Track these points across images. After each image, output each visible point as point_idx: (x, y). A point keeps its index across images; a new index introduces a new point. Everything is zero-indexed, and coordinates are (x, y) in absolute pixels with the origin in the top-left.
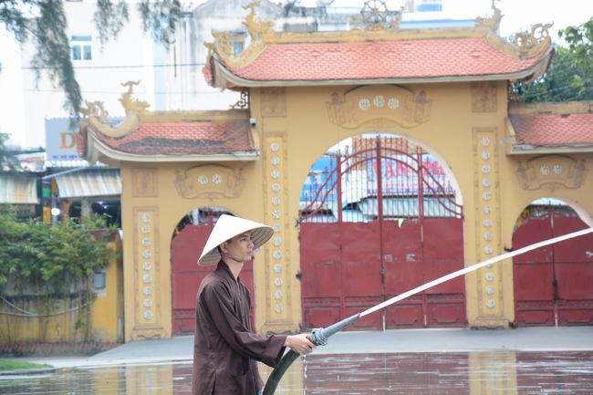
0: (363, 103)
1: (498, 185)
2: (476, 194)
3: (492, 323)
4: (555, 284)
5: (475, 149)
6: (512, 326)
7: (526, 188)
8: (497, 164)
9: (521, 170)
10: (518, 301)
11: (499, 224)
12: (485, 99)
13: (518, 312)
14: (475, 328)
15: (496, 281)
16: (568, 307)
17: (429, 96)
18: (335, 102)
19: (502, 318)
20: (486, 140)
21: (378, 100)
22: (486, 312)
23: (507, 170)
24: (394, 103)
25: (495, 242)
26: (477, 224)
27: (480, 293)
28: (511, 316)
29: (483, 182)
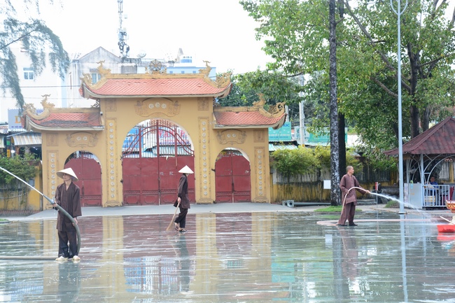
0: (151, 106)
1: (209, 142)
2: (200, 146)
3: (206, 201)
4: (233, 184)
5: (199, 126)
6: (214, 202)
7: (221, 143)
8: (209, 133)
9: (219, 136)
10: (217, 192)
11: (210, 159)
12: (203, 105)
13: (217, 197)
14: (199, 204)
15: (208, 183)
16: (238, 194)
17: (179, 103)
18: (138, 105)
19: (210, 199)
20: (204, 122)
21: (157, 104)
22: (203, 196)
23: (213, 136)
24: (164, 106)
25: (208, 167)
26: (200, 159)
27: (201, 188)
28: (214, 198)
29: (203, 141)
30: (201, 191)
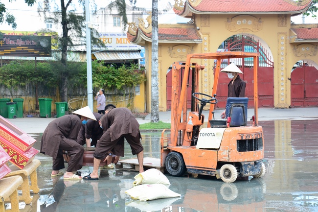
0: (239, 22)
1: (286, 55)
2: (278, 58)
3: (283, 106)
4: (305, 92)
5: (278, 41)
6: (290, 107)
7: (296, 56)
8: (286, 46)
9: (294, 49)
10: (292, 98)
11: (286, 69)
12: (282, 22)
13: (292, 102)
14: (277, 108)
15: (285, 91)
16: (309, 100)
17: (262, 20)
18: (228, 21)
19: (286, 104)
20: (283, 37)
21: (244, 21)
22: (281, 102)
23: (290, 49)
24: (250, 22)
25: (284, 76)
26: (278, 69)
27: (279, 95)
28: (289, 104)
29: (281, 53)
30: (279, 97)
